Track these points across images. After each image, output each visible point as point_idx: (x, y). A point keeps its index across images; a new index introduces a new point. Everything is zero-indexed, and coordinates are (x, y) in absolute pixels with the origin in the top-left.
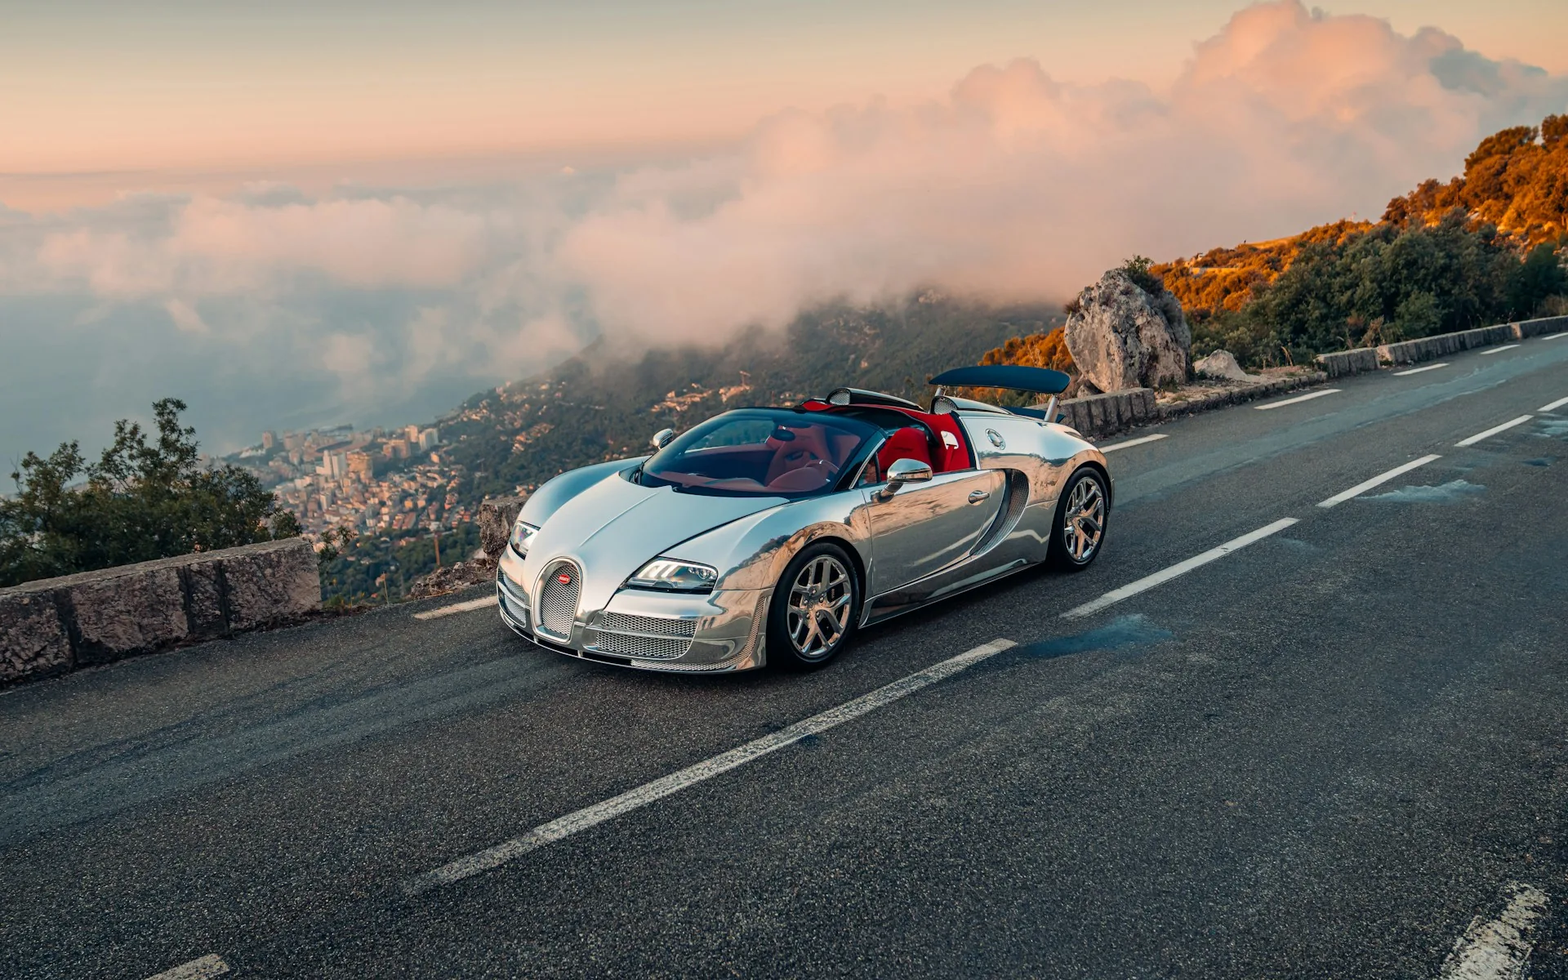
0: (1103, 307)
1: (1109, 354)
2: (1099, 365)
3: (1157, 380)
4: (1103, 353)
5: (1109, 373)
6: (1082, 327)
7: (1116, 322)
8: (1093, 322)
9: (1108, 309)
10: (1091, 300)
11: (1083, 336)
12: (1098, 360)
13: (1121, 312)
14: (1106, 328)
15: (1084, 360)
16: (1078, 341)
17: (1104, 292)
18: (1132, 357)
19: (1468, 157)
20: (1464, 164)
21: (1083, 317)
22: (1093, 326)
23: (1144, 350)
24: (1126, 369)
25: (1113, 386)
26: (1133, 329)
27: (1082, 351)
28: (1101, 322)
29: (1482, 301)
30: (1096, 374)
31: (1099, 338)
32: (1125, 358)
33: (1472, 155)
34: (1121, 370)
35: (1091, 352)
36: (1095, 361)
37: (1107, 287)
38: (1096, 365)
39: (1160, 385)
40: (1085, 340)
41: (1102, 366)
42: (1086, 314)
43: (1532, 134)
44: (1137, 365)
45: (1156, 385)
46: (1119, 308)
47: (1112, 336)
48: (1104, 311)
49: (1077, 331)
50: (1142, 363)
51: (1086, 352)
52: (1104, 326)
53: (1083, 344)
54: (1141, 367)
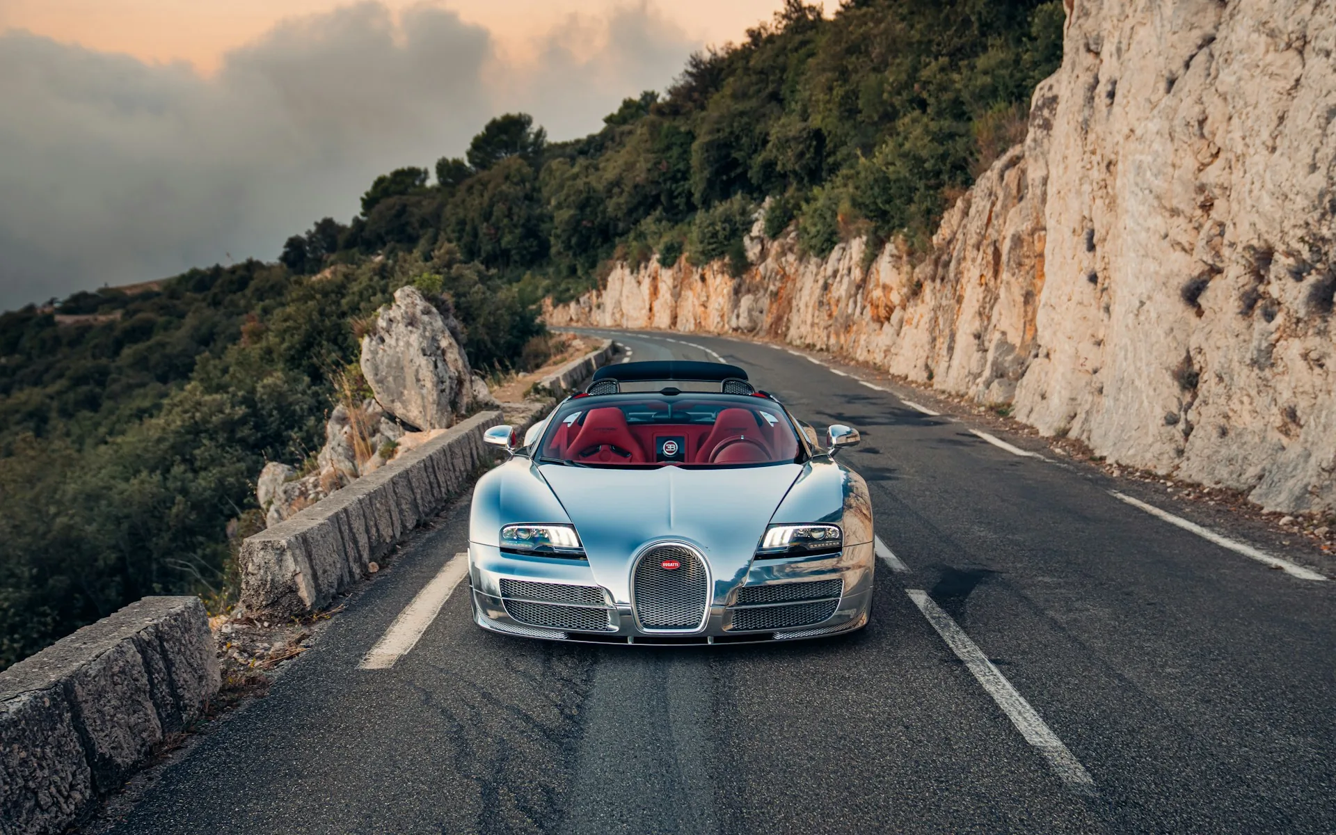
0: (410, 328)
1: (418, 380)
2: (406, 392)
3: (464, 408)
4: (410, 379)
5: (419, 401)
6: (384, 351)
7: (425, 344)
8: (397, 345)
9: (414, 330)
10: (391, 320)
11: (386, 361)
12: (405, 387)
13: (427, 334)
14: (414, 351)
15: (388, 387)
16: (381, 367)
17: (406, 313)
18: (443, 382)
19: (364, 196)
20: (360, 203)
21: (383, 340)
22: (398, 350)
23: (452, 374)
24: (438, 395)
25: (425, 415)
26: (439, 352)
27: (386, 377)
28: (408, 344)
29: (493, 342)
30: (403, 402)
31: (406, 363)
32: (438, 383)
33: (367, 194)
34: (435, 397)
35: (395, 378)
36: (401, 389)
37: (407, 306)
38: (402, 393)
39: (467, 411)
40: (389, 366)
41: (410, 393)
42: (386, 337)
43: (423, 175)
44: (447, 391)
45: (463, 412)
46: (425, 329)
47: (422, 361)
48: (411, 332)
49: (379, 356)
50: (451, 388)
51: (391, 379)
52: (411, 349)
53: (386, 370)
54: (450, 393)
